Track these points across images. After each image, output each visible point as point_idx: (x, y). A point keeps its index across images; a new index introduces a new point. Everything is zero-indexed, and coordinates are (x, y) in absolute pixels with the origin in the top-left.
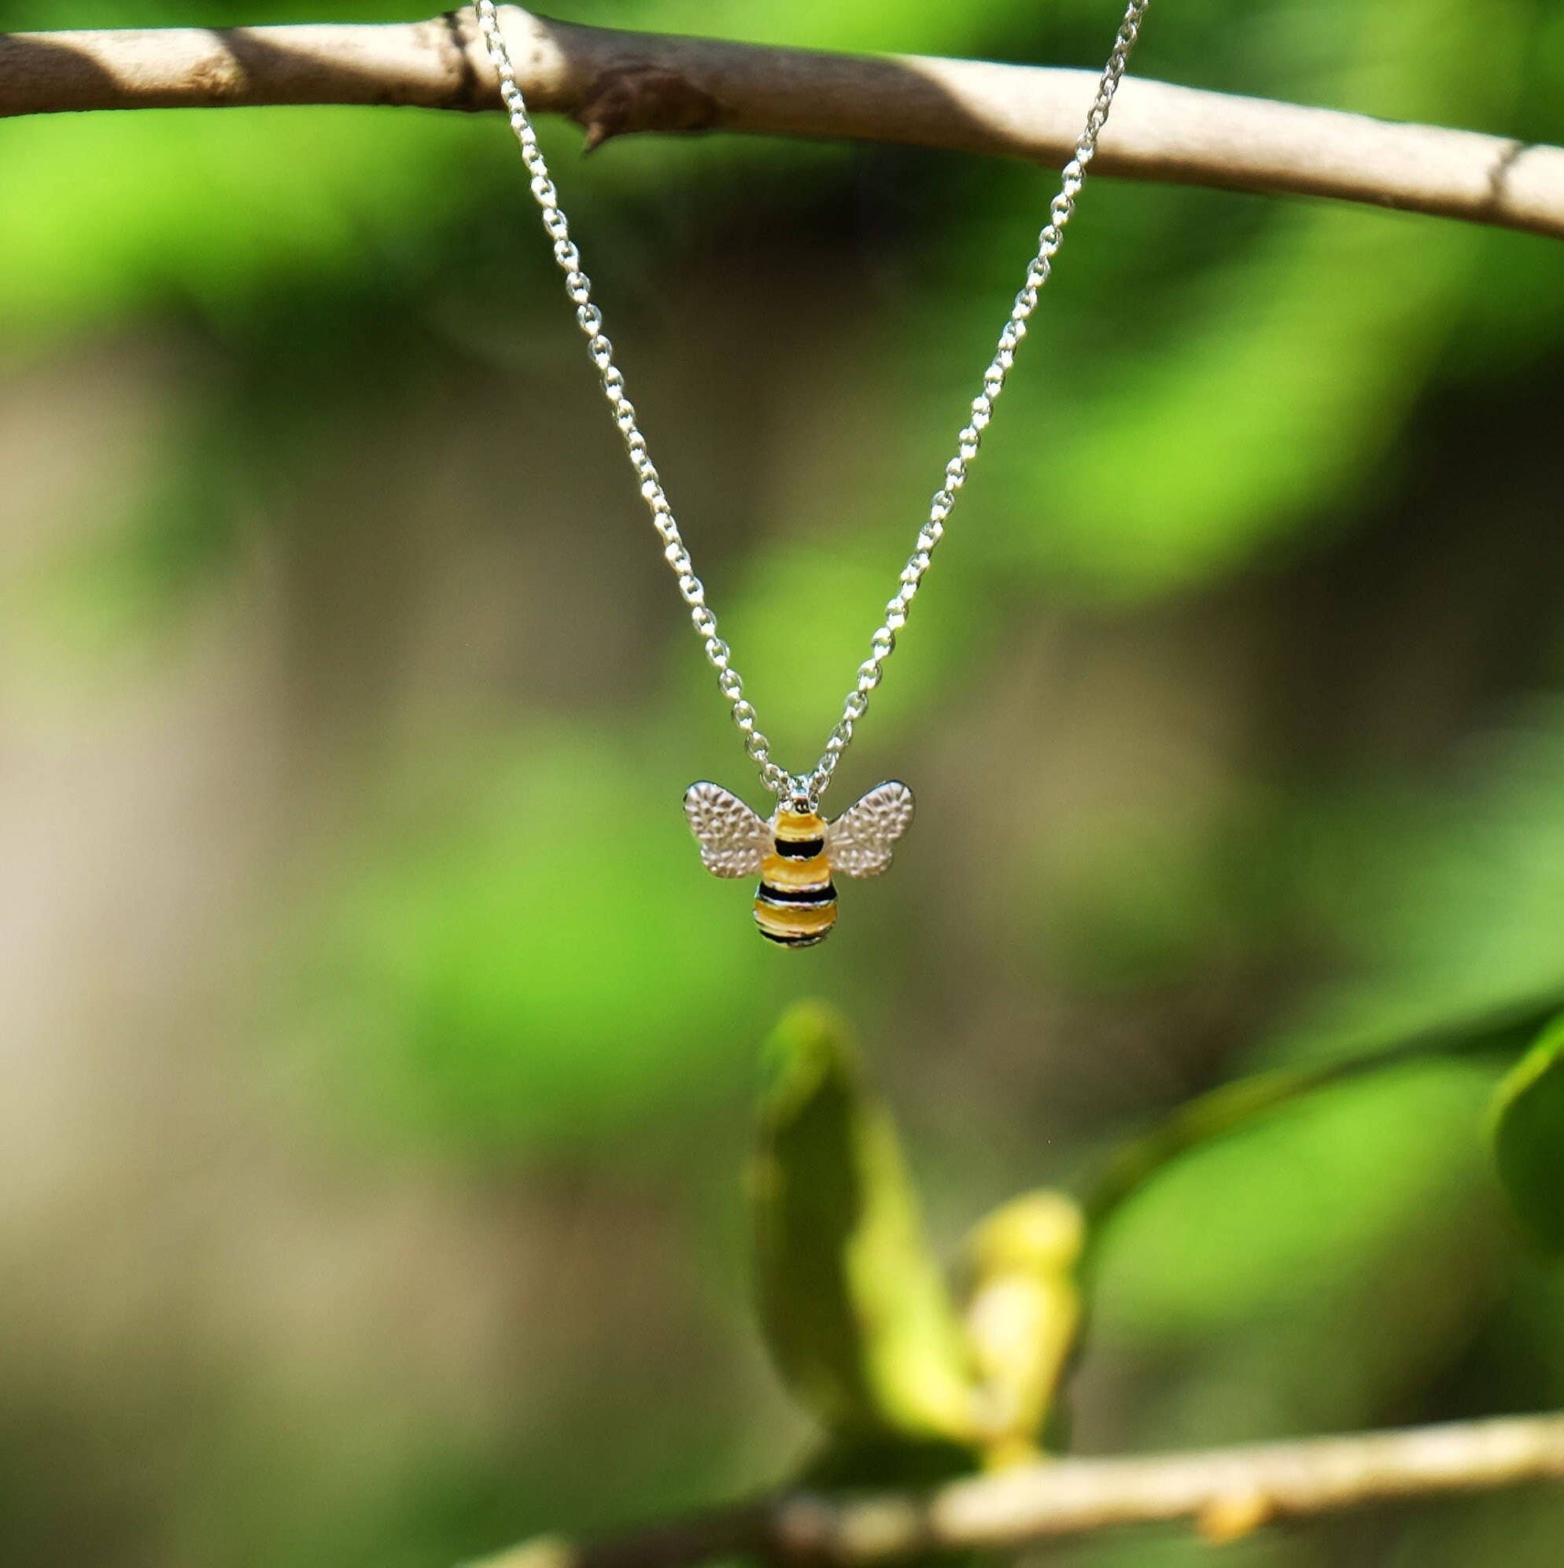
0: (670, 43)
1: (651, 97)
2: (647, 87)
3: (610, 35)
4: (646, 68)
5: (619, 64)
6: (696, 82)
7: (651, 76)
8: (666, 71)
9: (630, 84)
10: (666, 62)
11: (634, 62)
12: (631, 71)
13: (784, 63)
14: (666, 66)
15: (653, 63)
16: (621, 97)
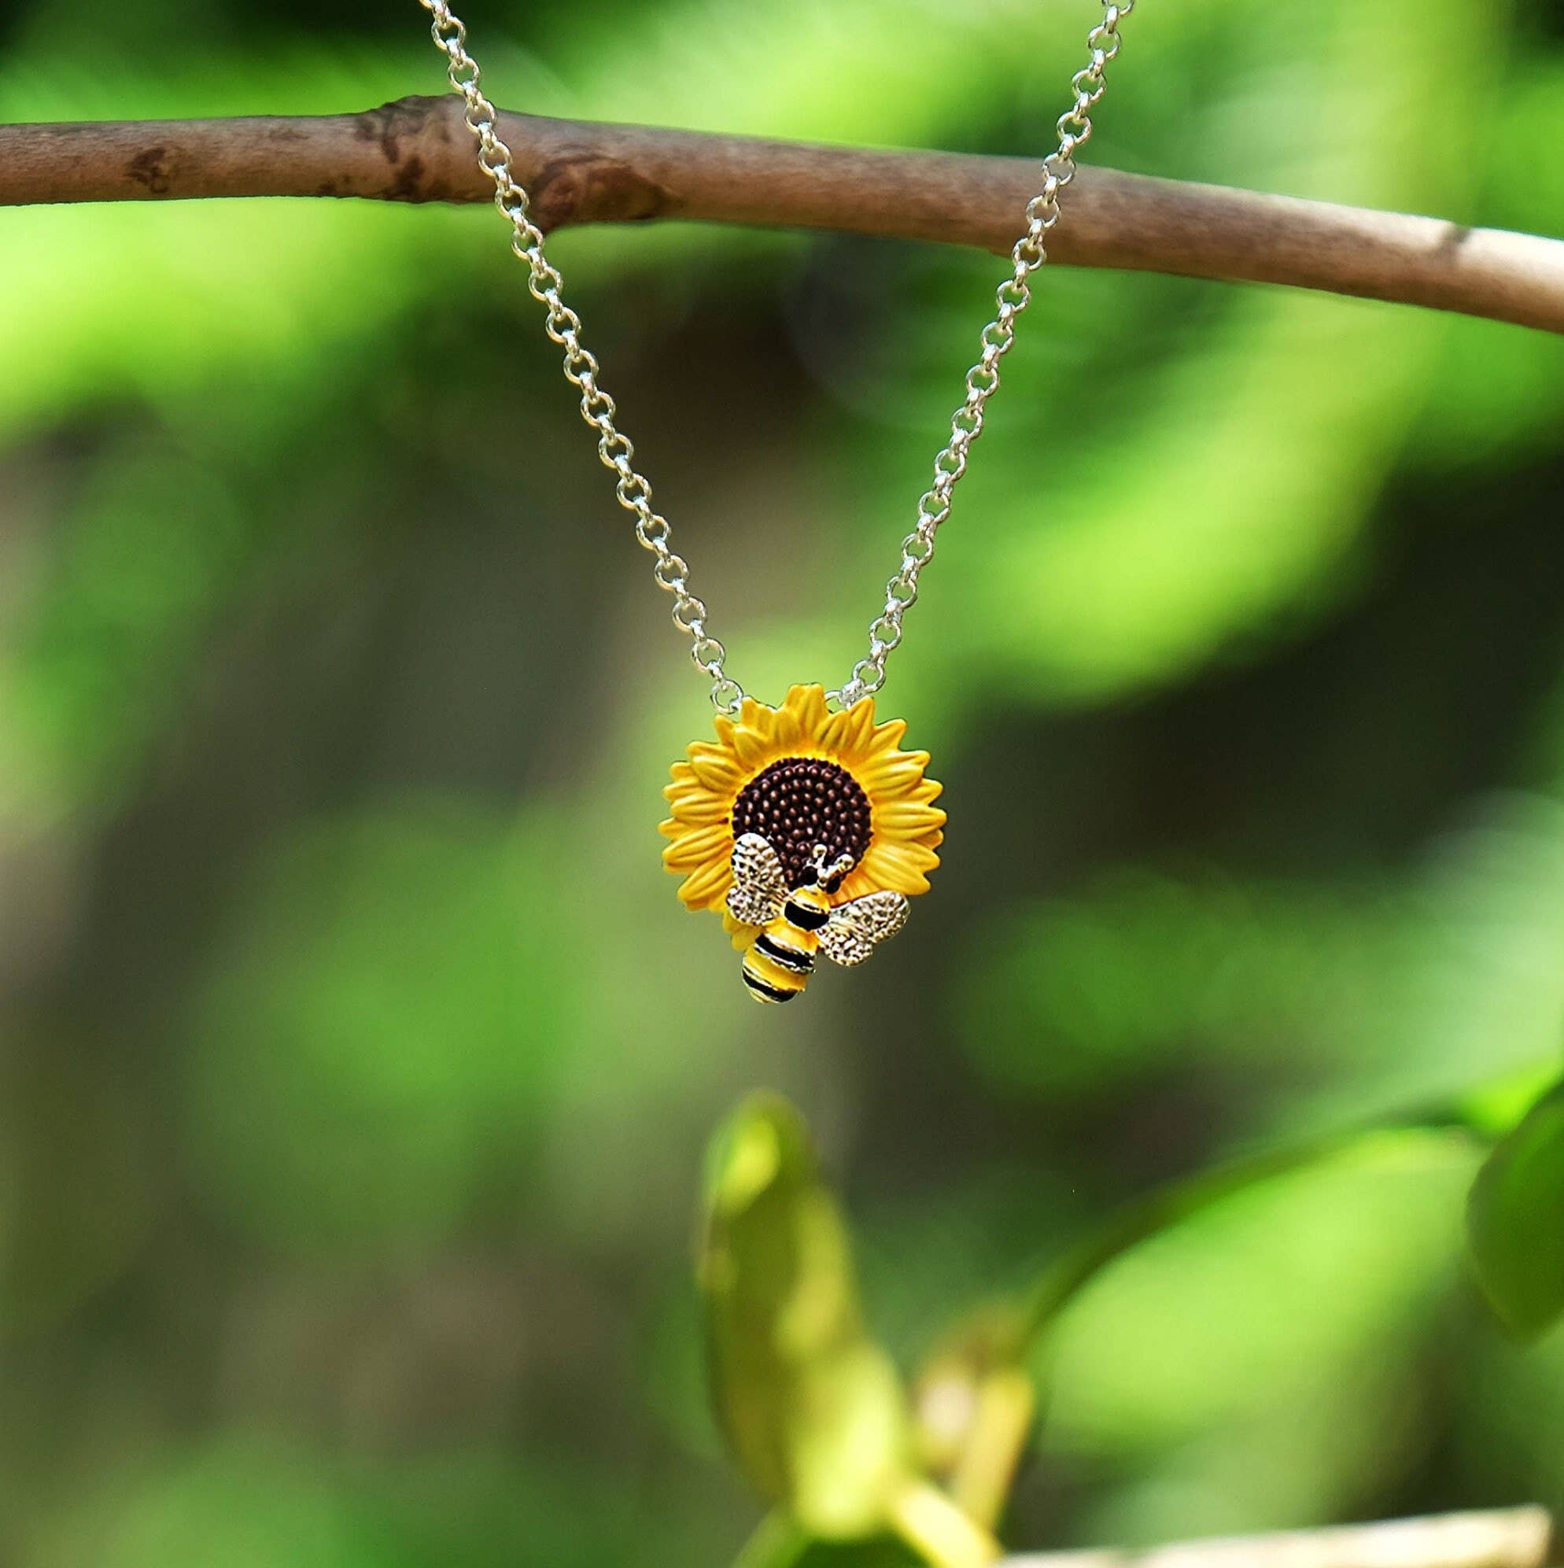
0: (617, 132)
1: (598, 186)
2: (593, 177)
3: (557, 124)
4: (594, 158)
5: (565, 154)
6: (643, 171)
7: (597, 166)
8: (614, 160)
9: (576, 173)
10: (613, 151)
11: (582, 152)
12: (576, 161)
13: (733, 152)
14: (612, 155)
15: (600, 152)
16: (566, 188)
